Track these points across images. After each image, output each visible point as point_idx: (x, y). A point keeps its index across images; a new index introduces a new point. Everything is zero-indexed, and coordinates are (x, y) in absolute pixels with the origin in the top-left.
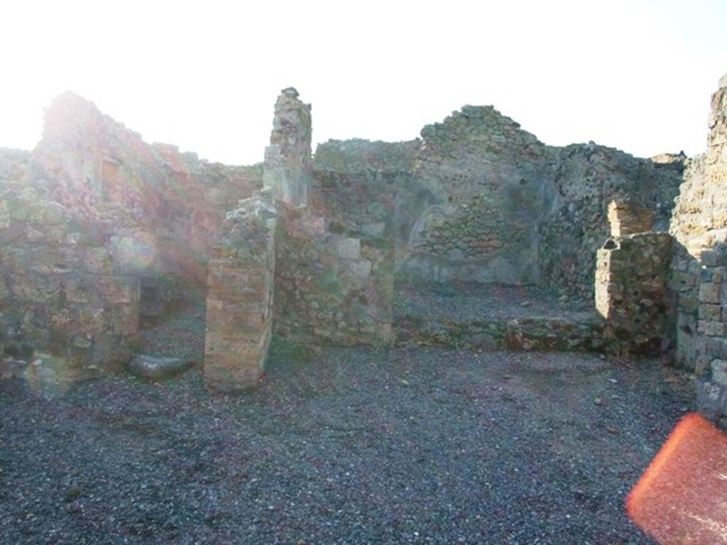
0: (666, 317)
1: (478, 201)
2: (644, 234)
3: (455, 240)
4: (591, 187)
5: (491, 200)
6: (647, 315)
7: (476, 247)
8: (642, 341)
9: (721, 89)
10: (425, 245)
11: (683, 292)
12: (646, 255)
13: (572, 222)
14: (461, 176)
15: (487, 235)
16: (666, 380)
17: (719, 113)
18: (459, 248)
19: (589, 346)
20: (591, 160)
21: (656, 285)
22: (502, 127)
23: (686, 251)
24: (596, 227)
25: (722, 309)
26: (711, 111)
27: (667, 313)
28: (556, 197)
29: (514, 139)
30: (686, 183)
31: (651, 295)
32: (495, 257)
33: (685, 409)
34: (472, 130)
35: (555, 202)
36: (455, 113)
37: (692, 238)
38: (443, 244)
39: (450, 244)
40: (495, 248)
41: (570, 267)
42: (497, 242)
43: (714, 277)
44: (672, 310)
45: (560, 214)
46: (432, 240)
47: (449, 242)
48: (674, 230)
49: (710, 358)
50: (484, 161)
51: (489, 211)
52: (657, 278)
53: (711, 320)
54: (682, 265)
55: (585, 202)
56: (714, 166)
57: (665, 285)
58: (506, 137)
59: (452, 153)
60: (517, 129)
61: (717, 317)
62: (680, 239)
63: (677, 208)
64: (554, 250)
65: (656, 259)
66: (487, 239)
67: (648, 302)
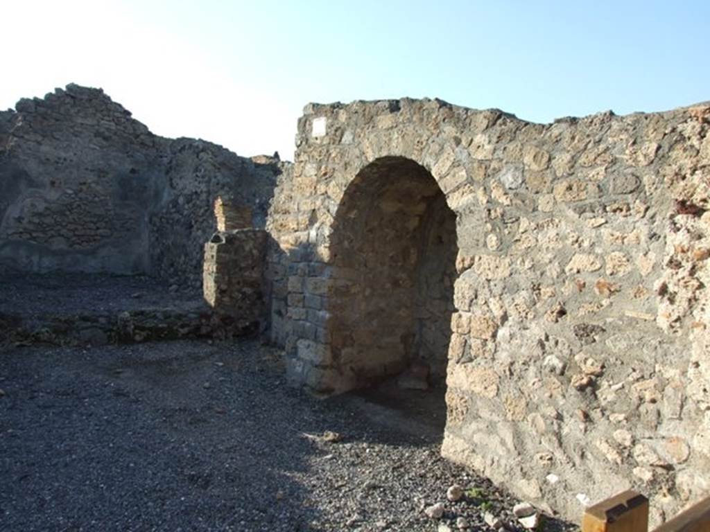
0: (263, 303)
1: (84, 188)
2: (245, 229)
3: (59, 227)
4: (199, 183)
5: (99, 188)
6: (248, 302)
7: (83, 236)
8: (244, 325)
9: (305, 115)
10: (21, 233)
11: (277, 281)
12: (247, 248)
13: (182, 214)
14: (65, 159)
15: (95, 223)
16: (264, 359)
17: (304, 135)
18: (63, 236)
19: (198, 334)
20: (200, 157)
21: (255, 275)
22: (111, 113)
23: (278, 246)
24: (204, 220)
25: (304, 297)
26: (297, 132)
27: (264, 299)
28: (166, 190)
29: (125, 127)
30: (280, 187)
31: (251, 285)
32: (103, 246)
33: (277, 383)
34: (79, 111)
35: (165, 194)
36: (58, 90)
37: (283, 235)
38: (44, 232)
39: (53, 232)
40: (102, 236)
41: (180, 257)
42: (106, 230)
43: (299, 271)
44: (267, 297)
45: (171, 206)
46: (31, 227)
47: (52, 229)
48: (270, 227)
49: (296, 338)
50: (92, 146)
51: (97, 199)
52: (255, 269)
53: (297, 306)
54: (275, 258)
55: (194, 197)
56: (299, 179)
57: (262, 275)
58: (116, 124)
59: (55, 133)
60: (128, 117)
61: (301, 304)
62: (274, 235)
63: (272, 209)
64: (164, 241)
65: (255, 252)
66: (95, 227)
67: (248, 290)
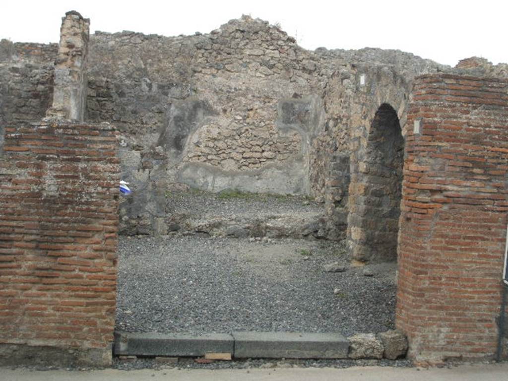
1: (251, 113)
3: (229, 151)
5: (265, 113)
7: (250, 158)
10: (199, 156)
14: (235, 89)
15: (260, 147)
18: (232, 158)
28: (322, 113)
29: (288, 54)
32: (268, 167)
34: (247, 43)
35: (321, 118)
38: (217, 155)
39: (224, 155)
40: (268, 158)
42: (270, 153)
45: (324, 129)
46: (207, 151)
47: (223, 153)
50: (258, 74)
51: (262, 124)
58: (280, 52)
59: (226, 66)
60: (291, 44)
66: (260, 150)
